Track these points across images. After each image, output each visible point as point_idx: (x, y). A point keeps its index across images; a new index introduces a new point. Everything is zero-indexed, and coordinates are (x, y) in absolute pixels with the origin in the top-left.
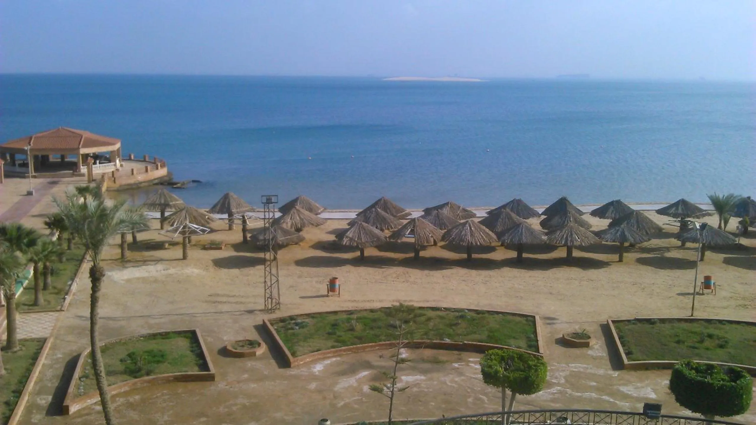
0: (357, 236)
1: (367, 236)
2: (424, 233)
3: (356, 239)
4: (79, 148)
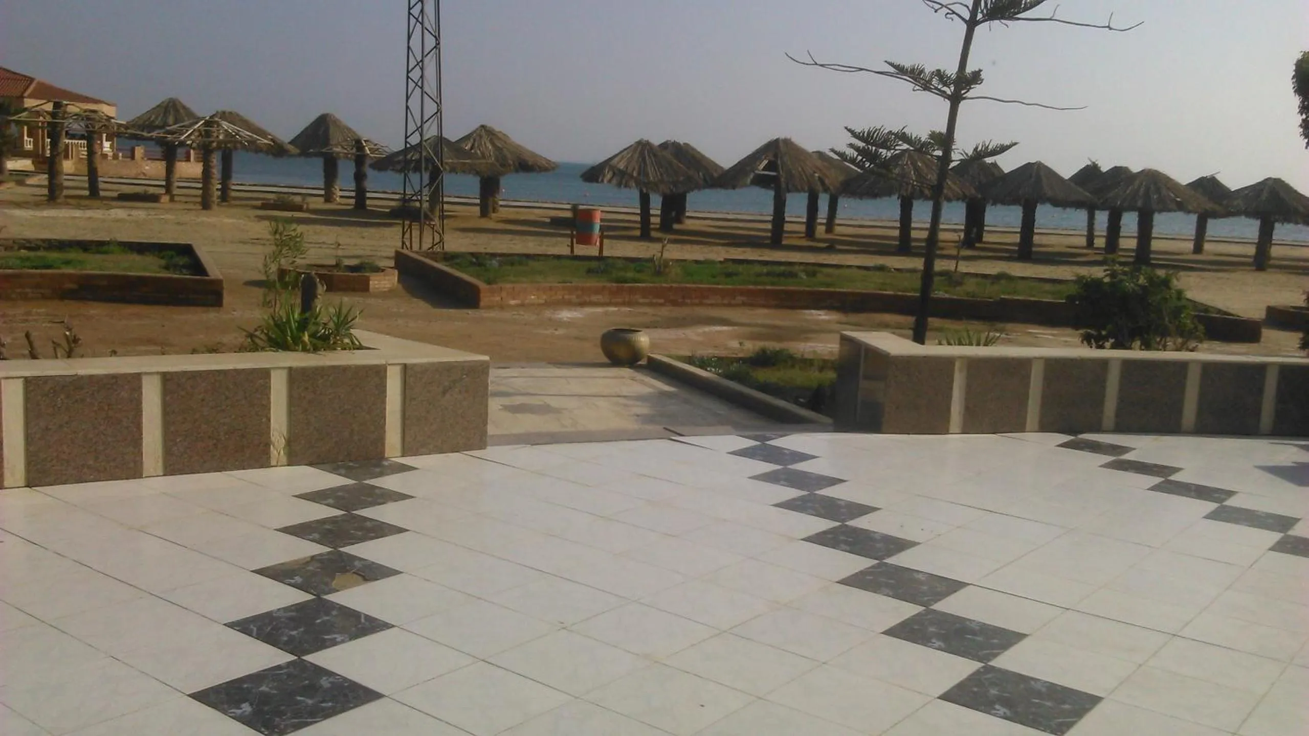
0: (637, 168)
1: (661, 170)
2: (800, 169)
3: (635, 174)
4: (21, 97)
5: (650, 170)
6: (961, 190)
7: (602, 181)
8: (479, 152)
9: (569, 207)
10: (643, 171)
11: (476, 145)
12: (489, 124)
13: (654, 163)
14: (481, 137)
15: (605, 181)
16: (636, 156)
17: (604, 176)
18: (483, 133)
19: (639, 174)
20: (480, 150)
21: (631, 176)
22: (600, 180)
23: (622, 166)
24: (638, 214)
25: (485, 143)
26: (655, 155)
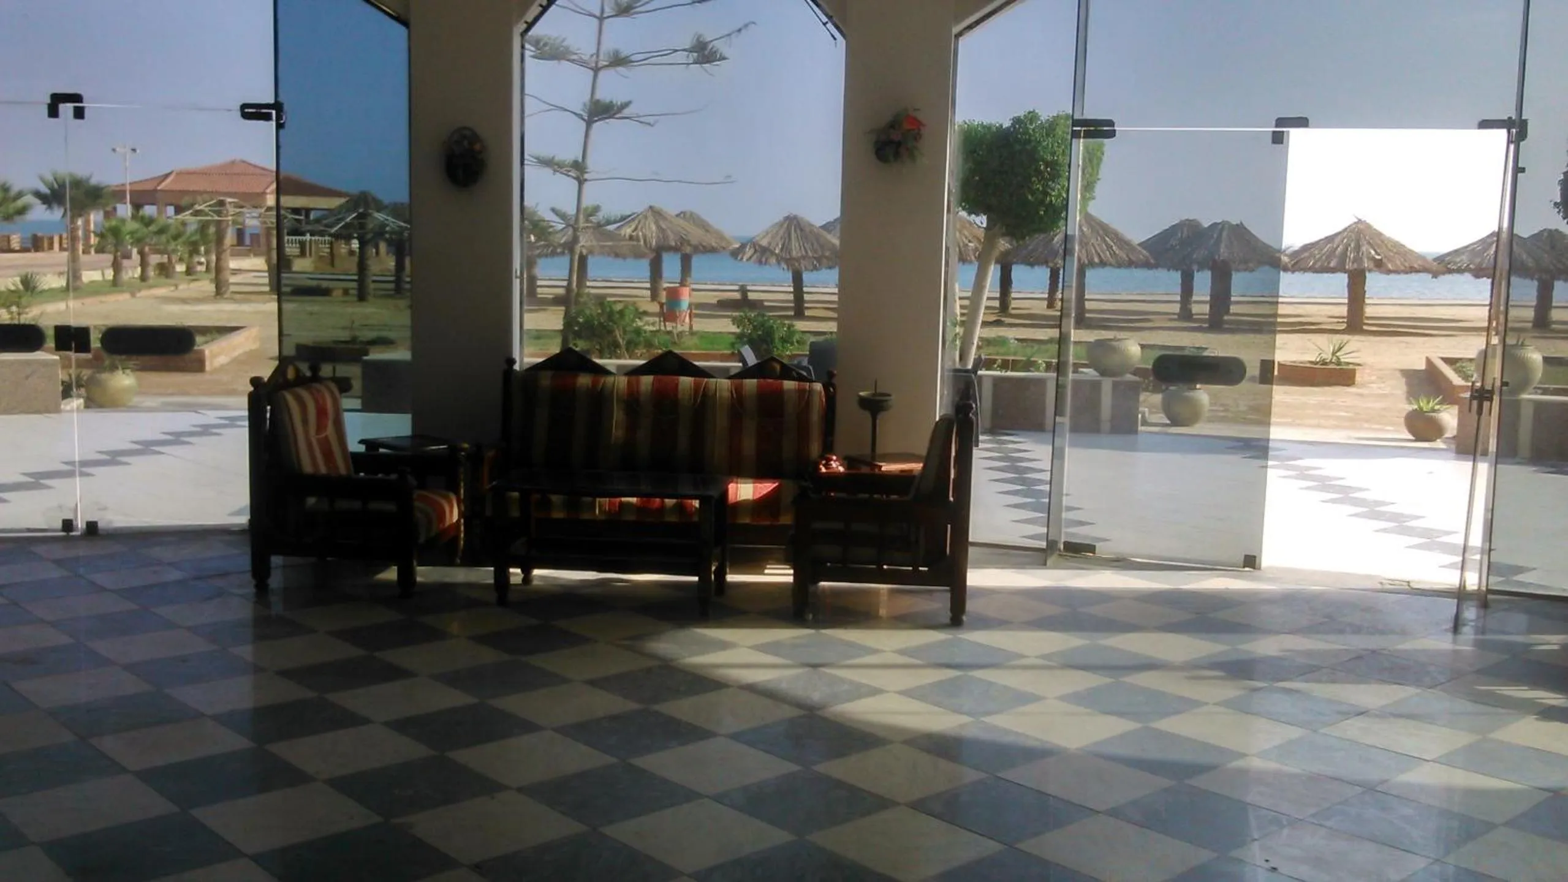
5: (794, 244)
6: (1127, 256)
7: (742, 259)
8: (640, 234)
9: (736, 288)
10: (785, 247)
11: (640, 227)
12: (657, 205)
13: (800, 238)
14: (646, 217)
15: (745, 259)
16: (781, 232)
17: (744, 254)
18: (649, 214)
19: (782, 249)
20: (642, 232)
21: (773, 253)
22: (739, 258)
23: (764, 243)
24: (790, 292)
25: (649, 224)
26: (802, 230)
